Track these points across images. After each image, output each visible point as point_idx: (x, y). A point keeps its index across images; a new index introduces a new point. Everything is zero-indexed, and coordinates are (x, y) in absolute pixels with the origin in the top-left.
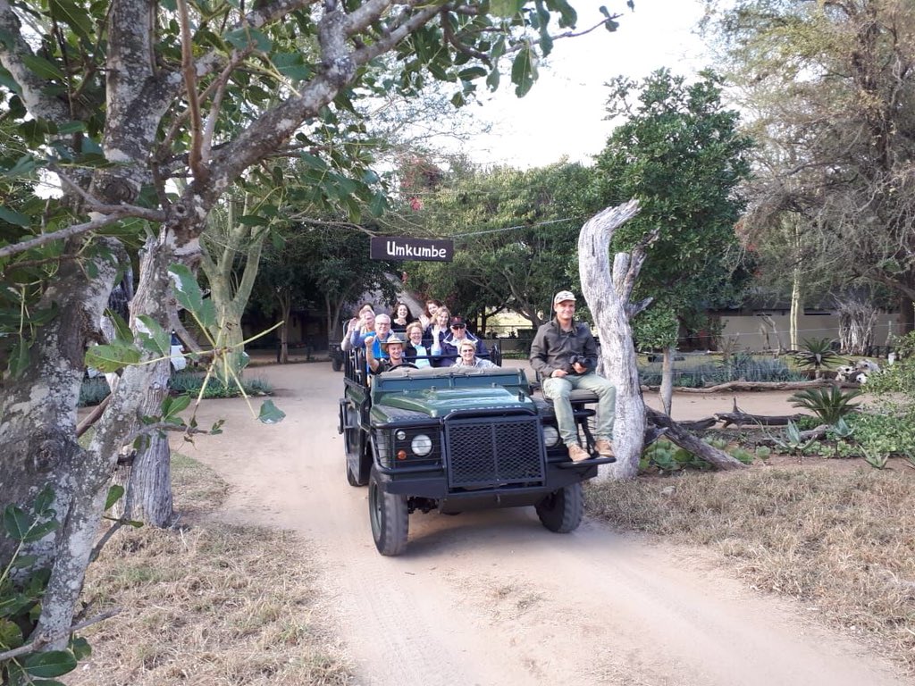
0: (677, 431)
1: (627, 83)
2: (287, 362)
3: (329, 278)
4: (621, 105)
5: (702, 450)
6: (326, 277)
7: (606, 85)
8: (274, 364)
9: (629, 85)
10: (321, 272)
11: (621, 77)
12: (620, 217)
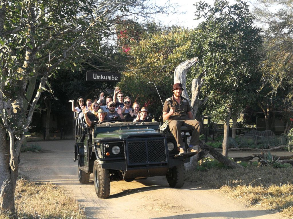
0: (216, 154)
1: (204, 4)
2: (49, 140)
3: (73, 92)
4: (202, 13)
5: (227, 162)
6: (72, 91)
7: (194, 5)
8: (42, 141)
9: (204, 5)
10: (69, 88)
11: (201, 2)
12: (190, 64)
